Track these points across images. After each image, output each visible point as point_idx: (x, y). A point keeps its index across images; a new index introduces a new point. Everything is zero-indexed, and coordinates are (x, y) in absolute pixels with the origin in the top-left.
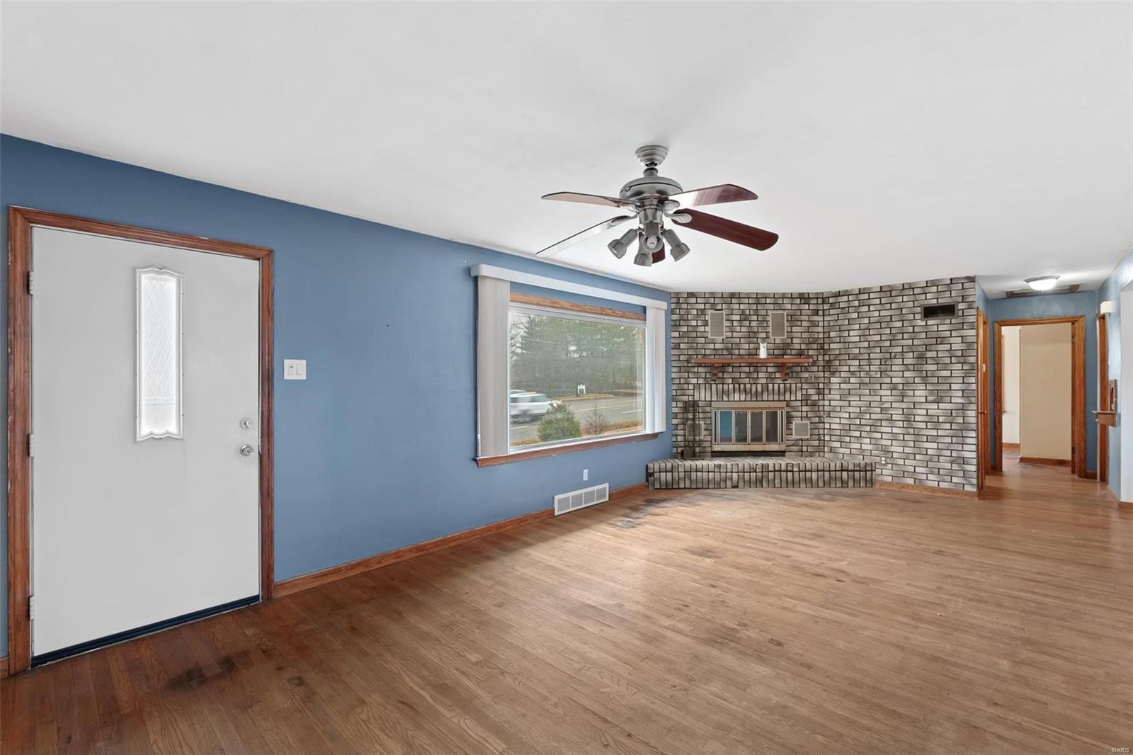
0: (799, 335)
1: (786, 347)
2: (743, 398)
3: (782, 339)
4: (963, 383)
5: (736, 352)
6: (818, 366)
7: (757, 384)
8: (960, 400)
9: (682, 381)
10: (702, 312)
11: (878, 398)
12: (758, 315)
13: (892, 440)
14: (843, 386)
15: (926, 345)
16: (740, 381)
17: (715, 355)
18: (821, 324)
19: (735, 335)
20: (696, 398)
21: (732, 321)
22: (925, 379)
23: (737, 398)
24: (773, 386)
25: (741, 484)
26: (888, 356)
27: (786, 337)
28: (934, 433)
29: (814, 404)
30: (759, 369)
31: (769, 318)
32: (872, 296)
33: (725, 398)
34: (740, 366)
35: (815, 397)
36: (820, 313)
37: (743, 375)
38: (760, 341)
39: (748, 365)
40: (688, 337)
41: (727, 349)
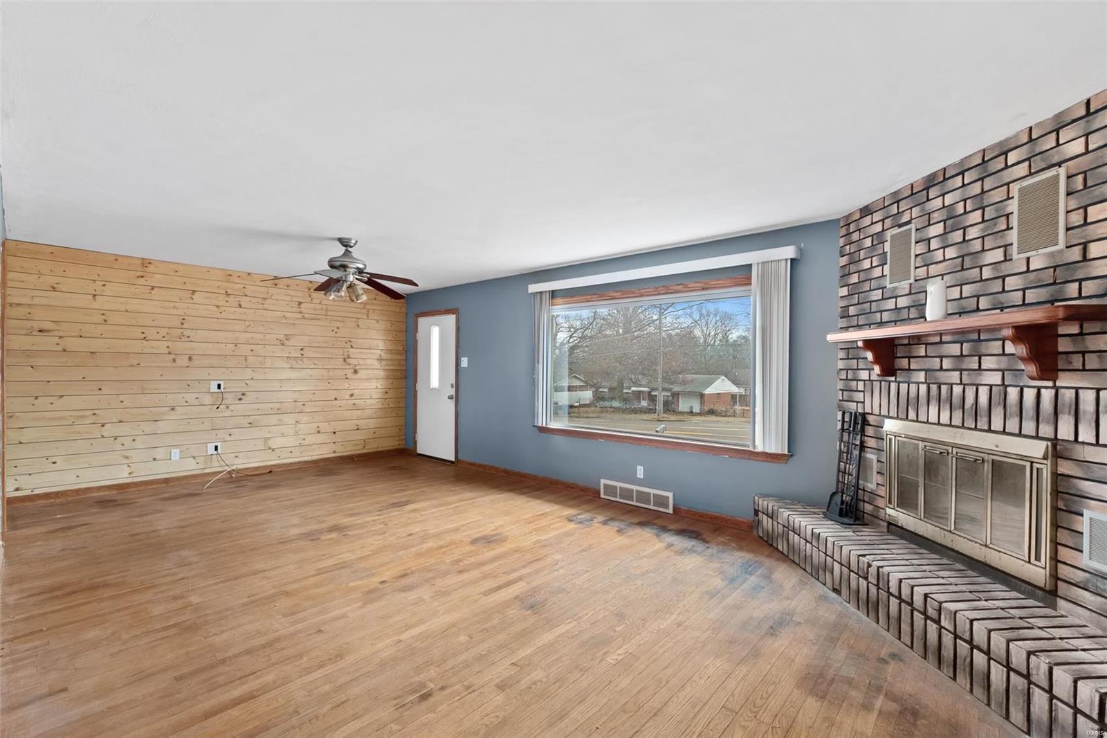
1: (1064, 274)
2: (945, 417)
3: (1052, 255)
7: (977, 386)
9: (850, 375)
10: (879, 238)
12: (984, 209)
16: (943, 376)
17: (895, 321)
20: (868, 408)
21: (929, 240)
23: (933, 417)
27: (1062, 246)
30: (984, 348)
31: (1013, 206)
33: (911, 414)
34: (941, 342)
37: (947, 364)
38: (987, 273)
39: (956, 338)
40: (859, 293)
41: (917, 306)
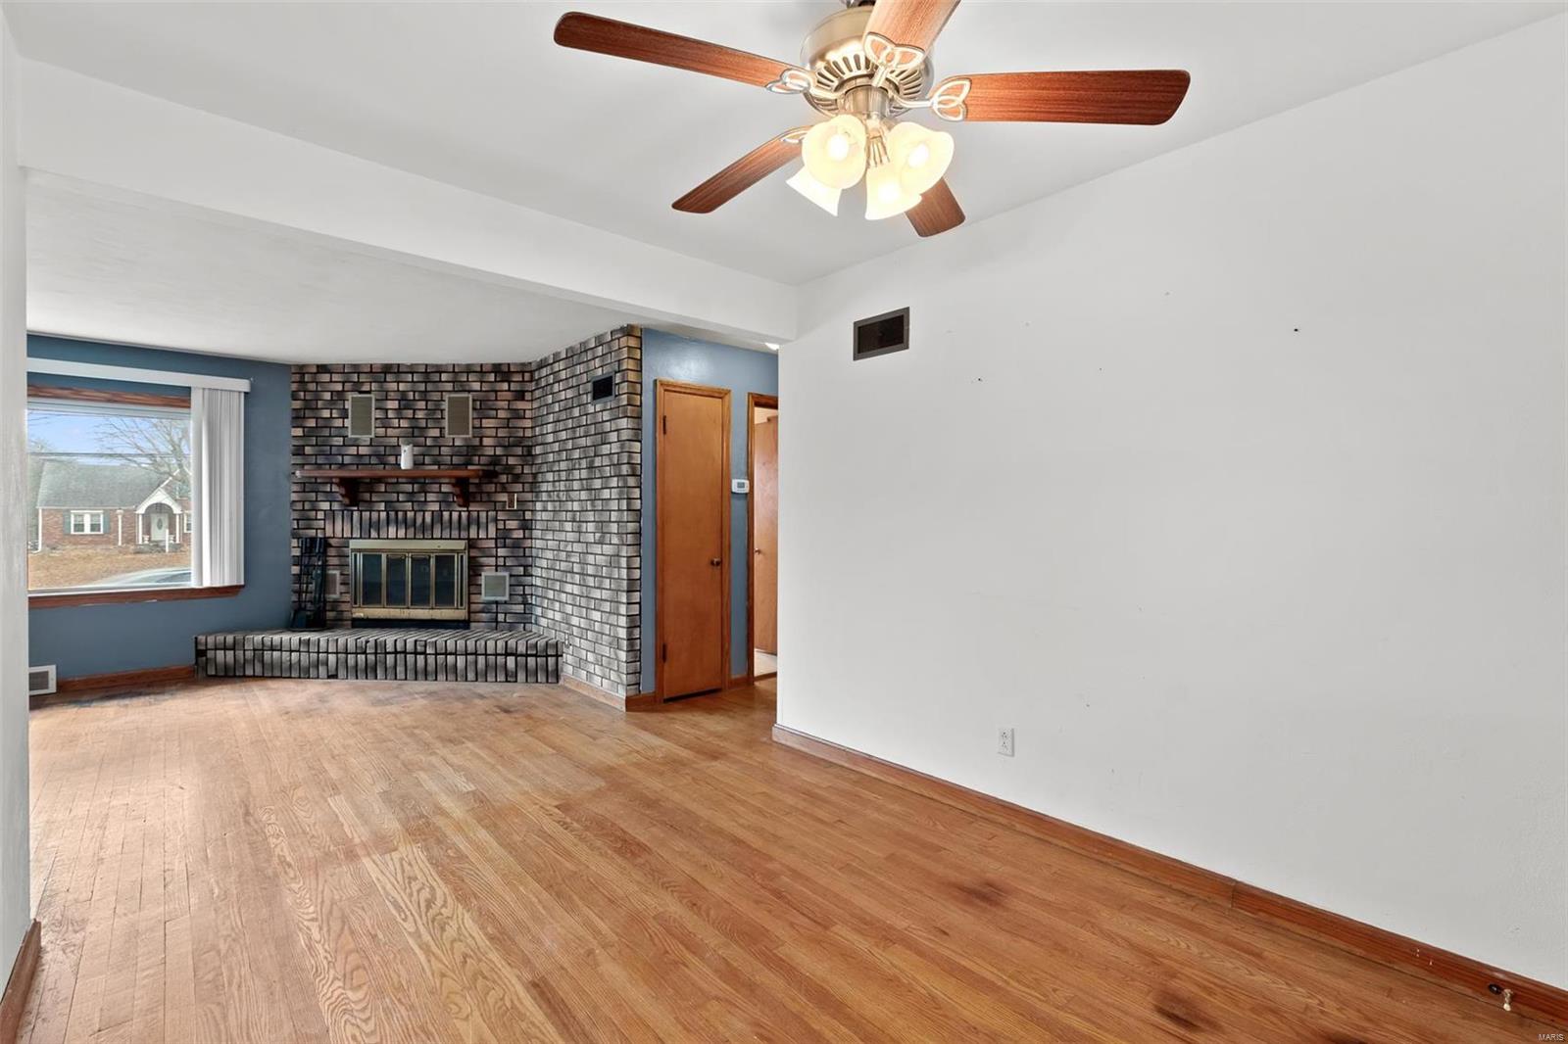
0: (492, 432)
1: (471, 451)
2: (401, 533)
3: (466, 439)
4: (618, 510)
5: (392, 460)
6: (523, 483)
7: (424, 511)
8: (616, 540)
9: (307, 506)
10: (340, 396)
11: (564, 536)
12: (427, 401)
13: (573, 605)
14: (543, 516)
15: (595, 446)
16: (398, 506)
17: (358, 465)
18: (528, 414)
19: (390, 432)
20: (329, 533)
21: (387, 410)
22: (594, 504)
23: (392, 534)
24: (451, 515)
25: (342, 672)
26: (570, 465)
27: (470, 436)
28: (599, 594)
29: (517, 545)
30: (428, 488)
31: (445, 405)
32: (561, 365)
33: (374, 534)
34: (397, 483)
35: (519, 534)
36: (528, 397)
37: (402, 497)
38: (429, 442)
39: (410, 480)
40: (317, 437)
41: (378, 456)
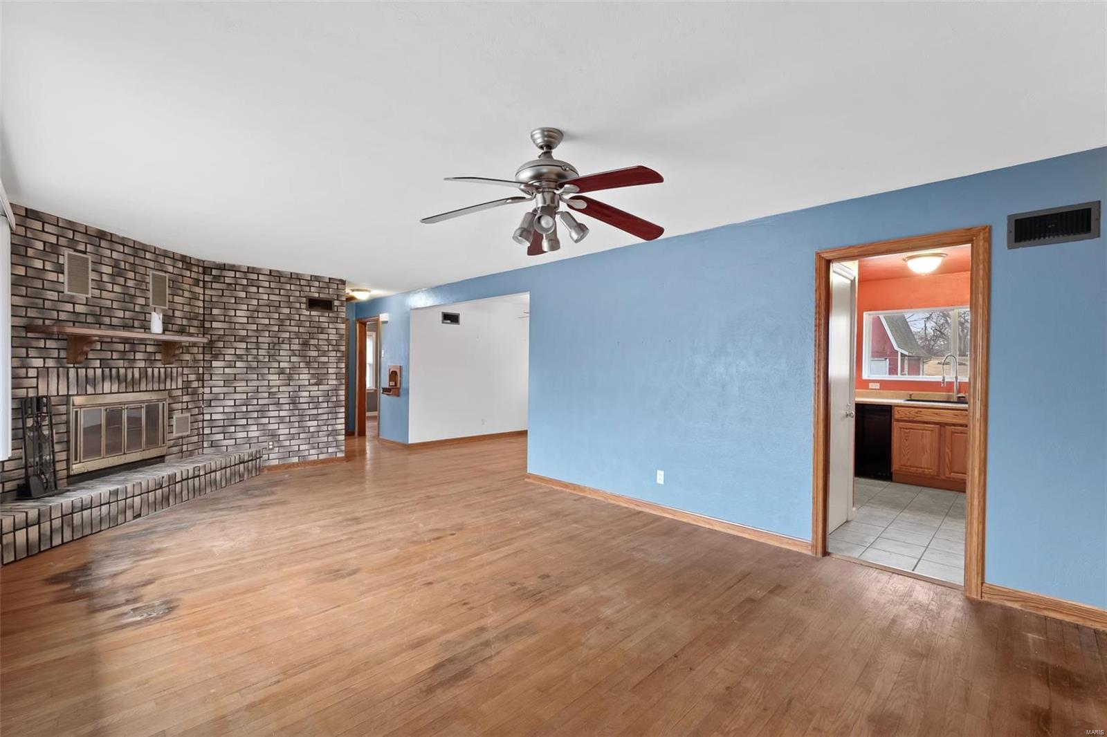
0: (181, 307)
1: (167, 320)
2: (115, 388)
3: (164, 310)
4: (337, 368)
5: (107, 320)
6: (198, 347)
7: (133, 368)
8: (335, 382)
9: (17, 363)
10: (54, 249)
11: (266, 383)
12: (135, 273)
13: (279, 423)
14: (227, 370)
15: (310, 333)
16: (112, 363)
17: (74, 322)
18: (202, 297)
19: (105, 294)
20: (42, 392)
21: (101, 273)
22: (308, 364)
23: (107, 390)
24: (153, 371)
25: (145, 510)
26: (276, 340)
27: (167, 308)
28: (315, 412)
29: (194, 392)
30: (137, 349)
31: (149, 280)
32: (261, 277)
33: (90, 390)
34: (112, 342)
35: (195, 384)
36: (201, 284)
40: (27, 287)
41: (94, 315)
